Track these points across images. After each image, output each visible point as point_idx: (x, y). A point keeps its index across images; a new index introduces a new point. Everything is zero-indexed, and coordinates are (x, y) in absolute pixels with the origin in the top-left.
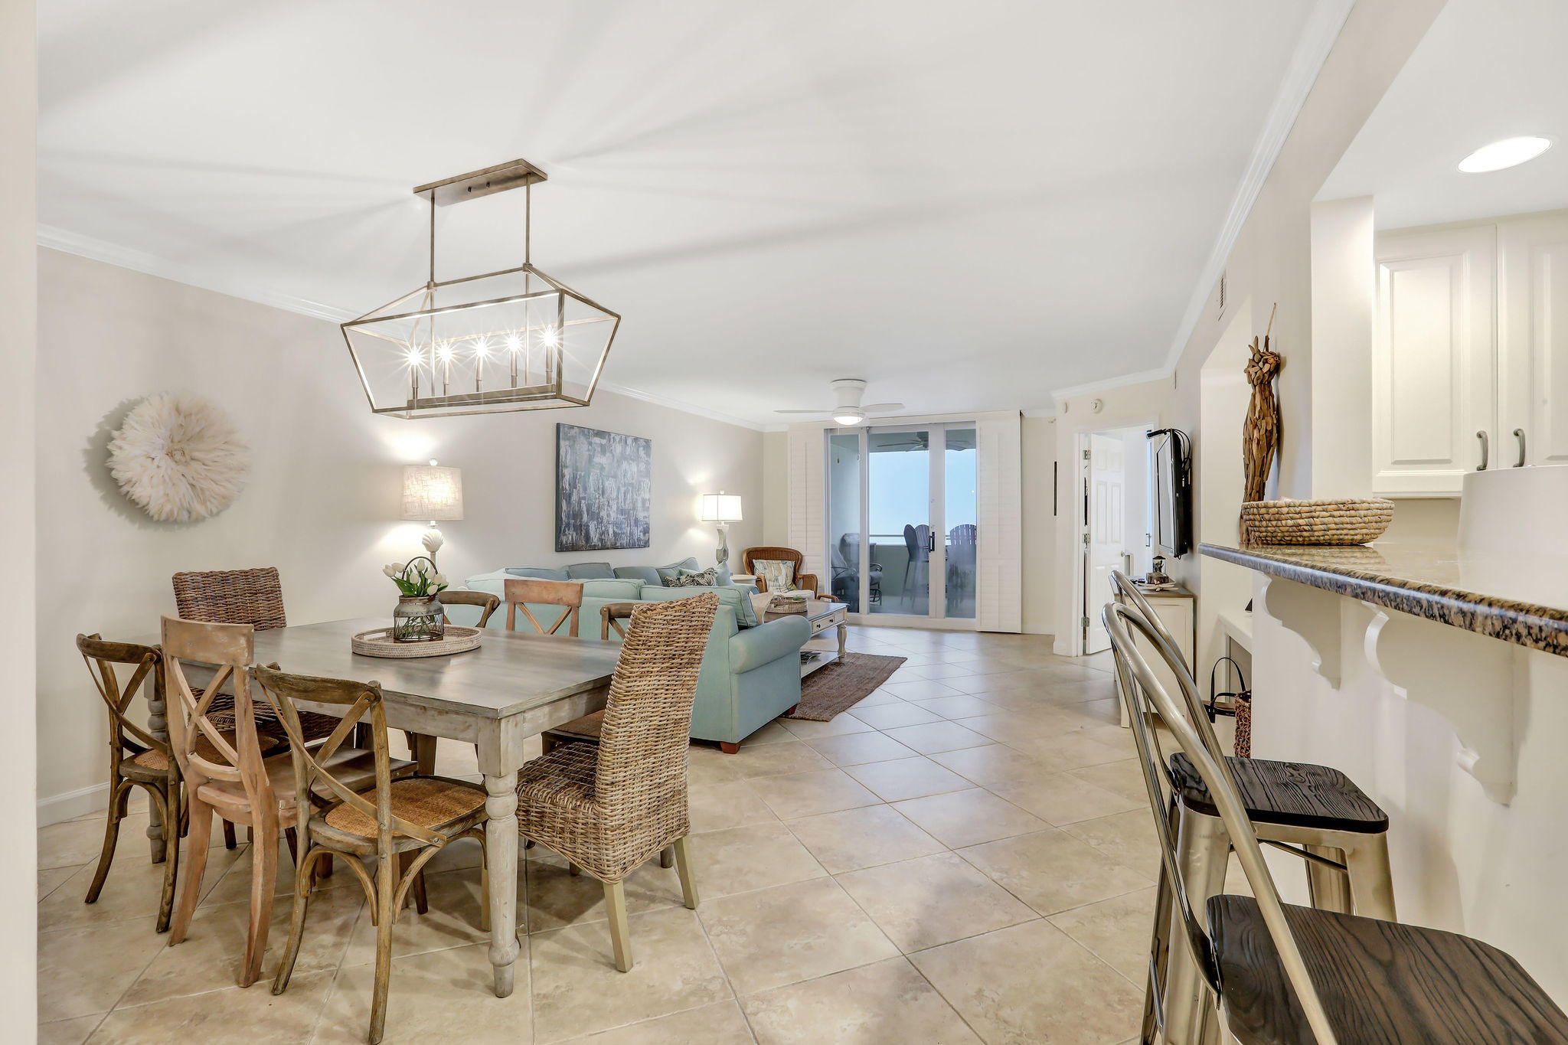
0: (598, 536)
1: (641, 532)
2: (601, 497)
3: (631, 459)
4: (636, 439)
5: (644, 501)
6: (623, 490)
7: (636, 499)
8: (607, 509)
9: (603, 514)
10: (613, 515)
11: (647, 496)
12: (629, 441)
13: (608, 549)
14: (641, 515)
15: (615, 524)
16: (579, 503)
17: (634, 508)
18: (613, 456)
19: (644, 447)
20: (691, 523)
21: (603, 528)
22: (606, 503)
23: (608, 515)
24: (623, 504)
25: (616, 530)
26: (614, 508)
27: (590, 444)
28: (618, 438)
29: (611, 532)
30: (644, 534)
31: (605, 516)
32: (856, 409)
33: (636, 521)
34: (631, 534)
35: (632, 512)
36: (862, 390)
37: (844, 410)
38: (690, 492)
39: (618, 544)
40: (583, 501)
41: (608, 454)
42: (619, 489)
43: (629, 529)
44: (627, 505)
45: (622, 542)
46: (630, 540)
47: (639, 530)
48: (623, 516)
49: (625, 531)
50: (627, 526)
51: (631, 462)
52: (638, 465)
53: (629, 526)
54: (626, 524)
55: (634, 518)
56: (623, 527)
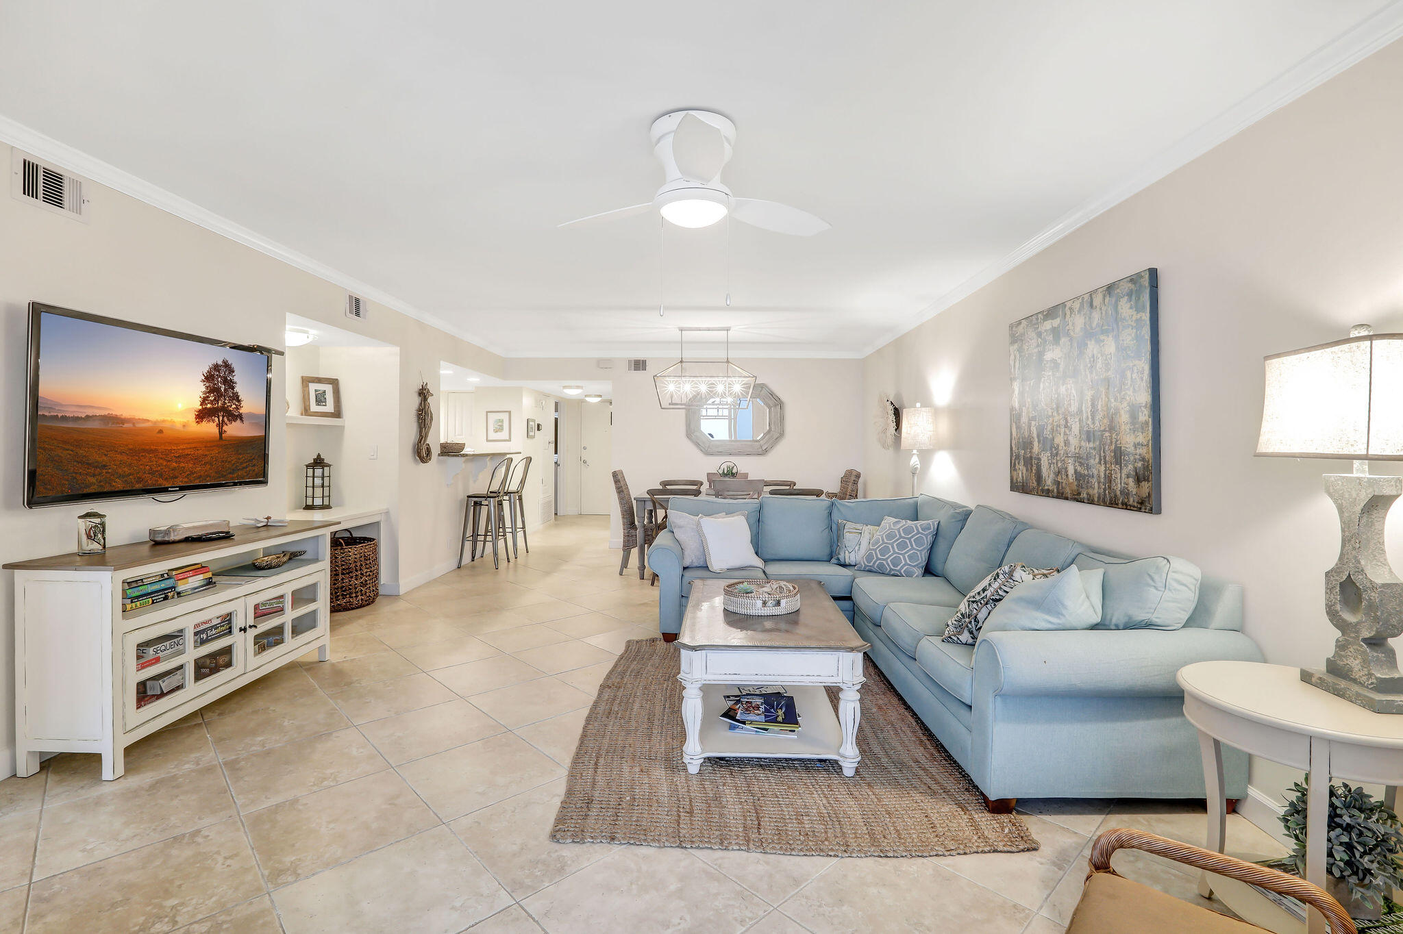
0: (1052, 476)
1: (1128, 477)
2: (1055, 414)
4: (1111, 289)
5: (1135, 411)
6: (1087, 395)
7: (1118, 411)
8: (1065, 434)
9: (1059, 440)
10: (1074, 442)
11: (1142, 397)
12: (1098, 298)
13: (1067, 499)
14: (1126, 441)
15: (1078, 458)
16: (1030, 427)
17: (1112, 428)
18: (1071, 340)
19: (1130, 296)
21: (1059, 464)
22: (1063, 422)
23: (1067, 443)
24: (1090, 422)
25: (1079, 469)
26: (1077, 428)
27: (1039, 335)
28: (1077, 305)
29: (1071, 471)
30: (1139, 479)
31: (1062, 444)
33: (1119, 455)
34: (1109, 479)
35: (1108, 434)
39: (1084, 495)
40: (1033, 423)
41: (1063, 340)
42: (1080, 395)
43: (1103, 468)
44: (1097, 423)
45: (1091, 492)
46: (1105, 490)
47: (1125, 471)
48: (1091, 445)
49: (1096, 472)
50: (1100, 463)
51: (1102, 337)
52: (1116, 338)
53: (1102, 462)
54: (1097, 460)
55: (1113, 447)
56: (1092, 462)
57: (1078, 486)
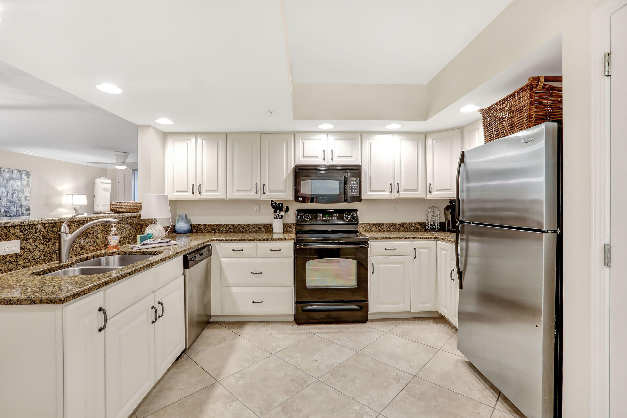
3: (16, 179)
4: (20, 171)
5: (26, 198)
6: (11, 192)
7: (21, 197)
11: (28, 195)
12: (15, 172)
14: (24, 203)
15: (6, 207)
17: (19, 200)
18: (4, 178)
19: (26, 175)
20: (60, 206)
24: (11, 198)
25: (6, 209)
26: (5, 200)
28: (7, 170)
29: (2, 210)
30: (27, 211)
32: (123, 163)
33: (21, 206)
34: (17, 211)
35: (17, 201)
36: (127, 156)
37: (118, 163)
38: (60, 194)
39: (8, 215)
42: (8, 192)
43: (16, 209)
44: (14, 199)
45: (11, 214)
46: (16, 214)
47: (23, 209)
48: (11, 204)
49: (13, 210)
50: (15, 208)
51: (16, 180)
52: (21, 182)
53: (15, 207)
54: (14, 207)
55: (19, 204)
56: (11, 208)
57: (6, 214)
